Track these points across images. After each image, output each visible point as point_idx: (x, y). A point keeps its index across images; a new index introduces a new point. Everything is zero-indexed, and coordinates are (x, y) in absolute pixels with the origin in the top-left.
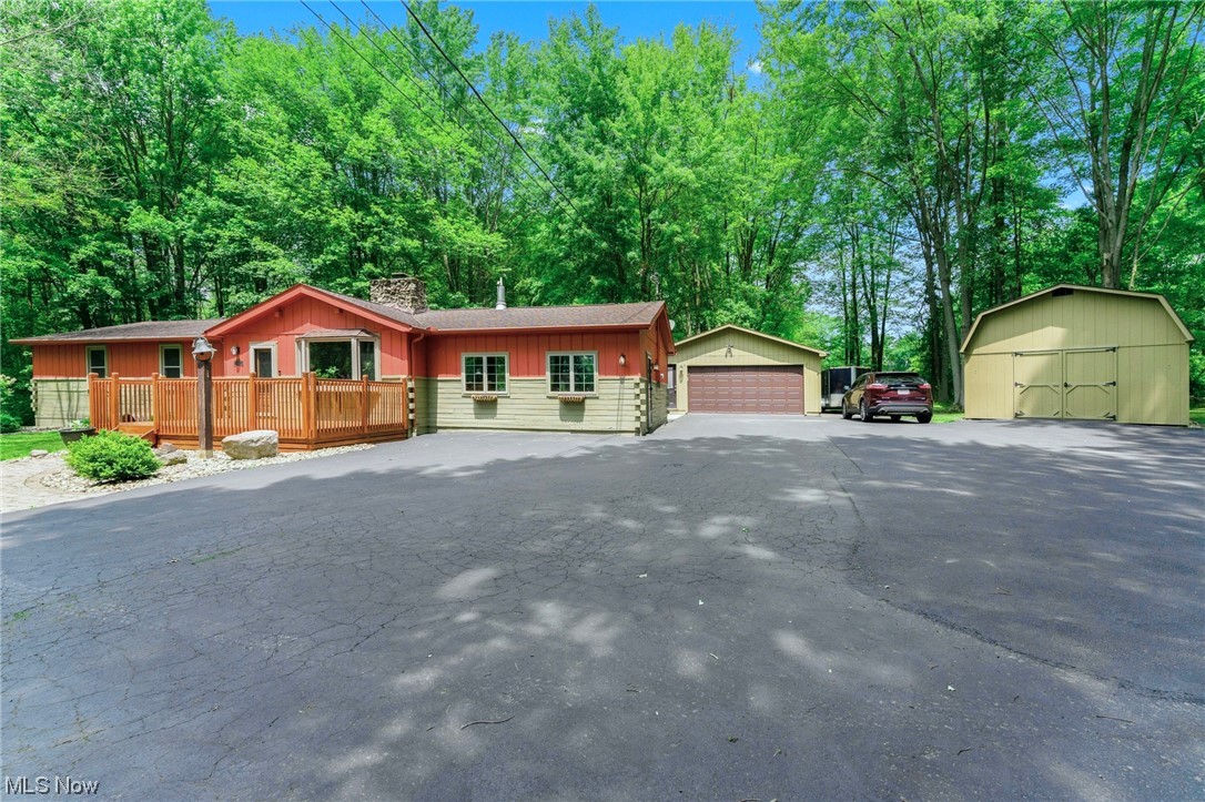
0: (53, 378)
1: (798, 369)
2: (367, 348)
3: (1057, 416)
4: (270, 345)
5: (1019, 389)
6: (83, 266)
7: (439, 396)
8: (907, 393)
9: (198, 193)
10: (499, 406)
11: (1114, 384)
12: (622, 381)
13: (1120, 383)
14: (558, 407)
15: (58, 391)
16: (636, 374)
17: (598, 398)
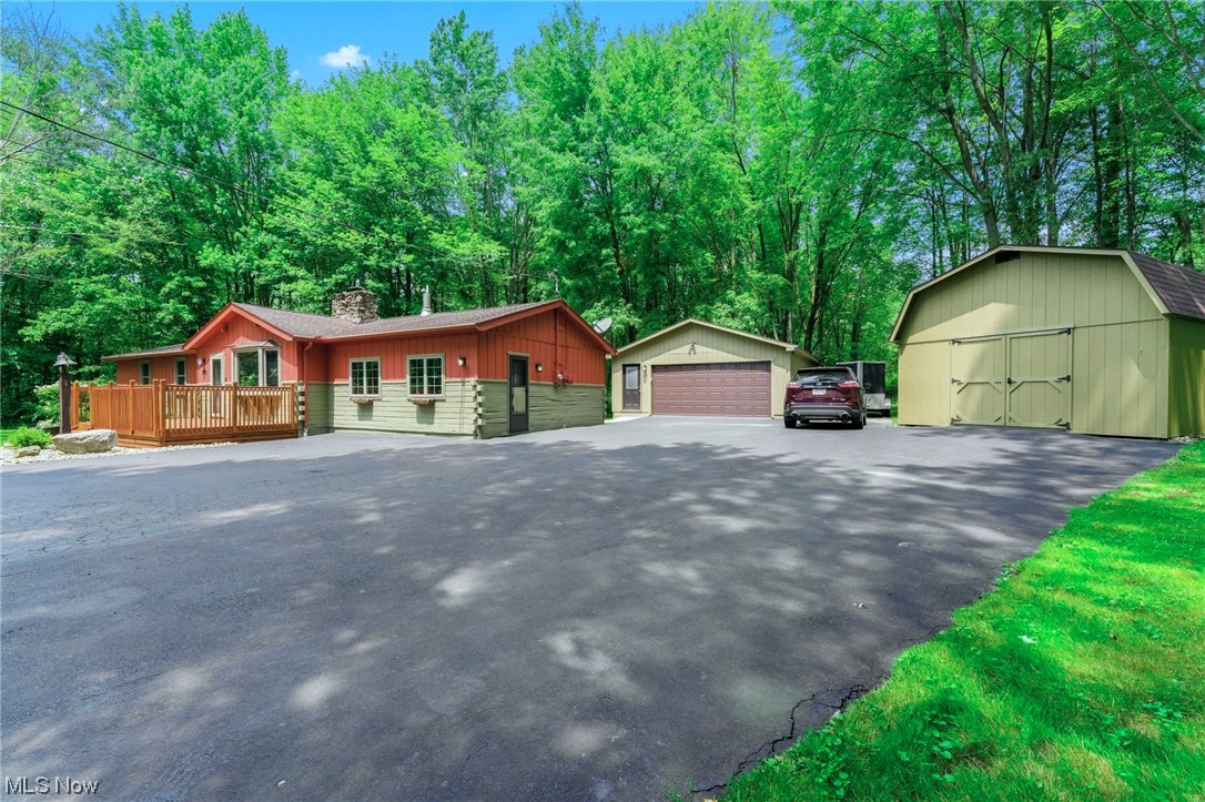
1: (766, 365)
2: (271, 357)
3: (998, 423)
4: (219, 356)
5: (956, 387)
6: (168, 296)
7: (336, 399)
8: (822, 393)
9: (251, 231)
10: (374, 409)
11: (1068, 379)
12: (463, 382)
13: (1076, 379)
14: (415, 409)
16: (474, 376)
17: (444, 401)
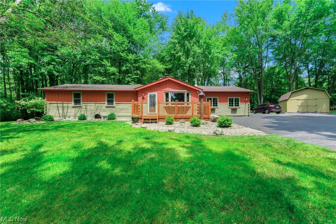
0: (56, 102)
2: (188, 95)
3: (306, 112)
4: (156, 93)
5: (298, 107)
8: (278, 107)
10: (216, 110)
11: (316, 105)
12: (245, 104)
14: (231, 110)
15: (58, 107)
16: (248, 102)
17: (240, 108)
